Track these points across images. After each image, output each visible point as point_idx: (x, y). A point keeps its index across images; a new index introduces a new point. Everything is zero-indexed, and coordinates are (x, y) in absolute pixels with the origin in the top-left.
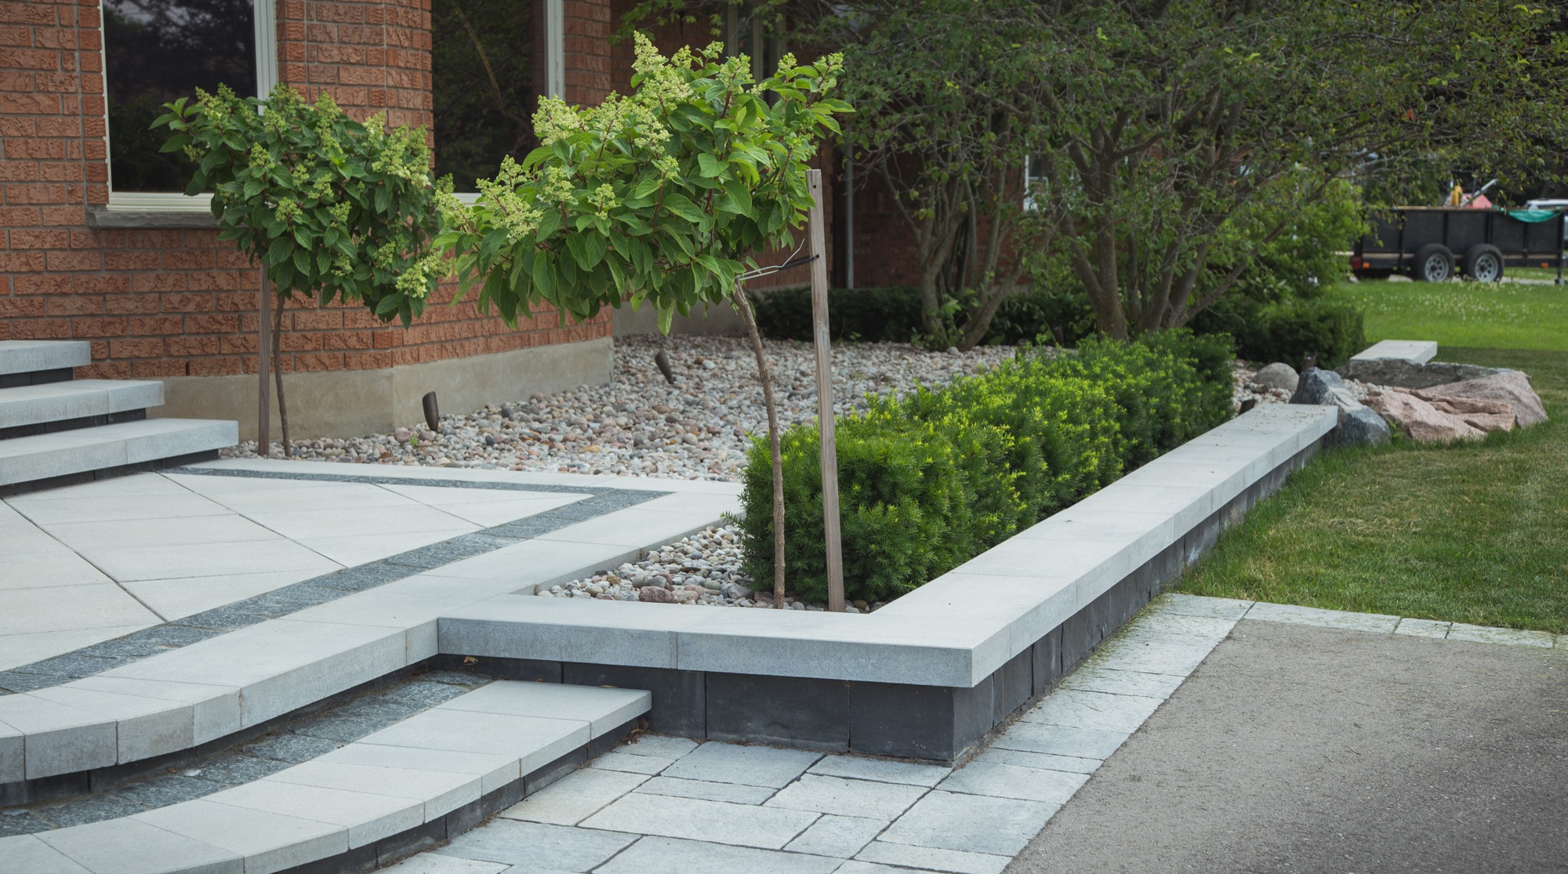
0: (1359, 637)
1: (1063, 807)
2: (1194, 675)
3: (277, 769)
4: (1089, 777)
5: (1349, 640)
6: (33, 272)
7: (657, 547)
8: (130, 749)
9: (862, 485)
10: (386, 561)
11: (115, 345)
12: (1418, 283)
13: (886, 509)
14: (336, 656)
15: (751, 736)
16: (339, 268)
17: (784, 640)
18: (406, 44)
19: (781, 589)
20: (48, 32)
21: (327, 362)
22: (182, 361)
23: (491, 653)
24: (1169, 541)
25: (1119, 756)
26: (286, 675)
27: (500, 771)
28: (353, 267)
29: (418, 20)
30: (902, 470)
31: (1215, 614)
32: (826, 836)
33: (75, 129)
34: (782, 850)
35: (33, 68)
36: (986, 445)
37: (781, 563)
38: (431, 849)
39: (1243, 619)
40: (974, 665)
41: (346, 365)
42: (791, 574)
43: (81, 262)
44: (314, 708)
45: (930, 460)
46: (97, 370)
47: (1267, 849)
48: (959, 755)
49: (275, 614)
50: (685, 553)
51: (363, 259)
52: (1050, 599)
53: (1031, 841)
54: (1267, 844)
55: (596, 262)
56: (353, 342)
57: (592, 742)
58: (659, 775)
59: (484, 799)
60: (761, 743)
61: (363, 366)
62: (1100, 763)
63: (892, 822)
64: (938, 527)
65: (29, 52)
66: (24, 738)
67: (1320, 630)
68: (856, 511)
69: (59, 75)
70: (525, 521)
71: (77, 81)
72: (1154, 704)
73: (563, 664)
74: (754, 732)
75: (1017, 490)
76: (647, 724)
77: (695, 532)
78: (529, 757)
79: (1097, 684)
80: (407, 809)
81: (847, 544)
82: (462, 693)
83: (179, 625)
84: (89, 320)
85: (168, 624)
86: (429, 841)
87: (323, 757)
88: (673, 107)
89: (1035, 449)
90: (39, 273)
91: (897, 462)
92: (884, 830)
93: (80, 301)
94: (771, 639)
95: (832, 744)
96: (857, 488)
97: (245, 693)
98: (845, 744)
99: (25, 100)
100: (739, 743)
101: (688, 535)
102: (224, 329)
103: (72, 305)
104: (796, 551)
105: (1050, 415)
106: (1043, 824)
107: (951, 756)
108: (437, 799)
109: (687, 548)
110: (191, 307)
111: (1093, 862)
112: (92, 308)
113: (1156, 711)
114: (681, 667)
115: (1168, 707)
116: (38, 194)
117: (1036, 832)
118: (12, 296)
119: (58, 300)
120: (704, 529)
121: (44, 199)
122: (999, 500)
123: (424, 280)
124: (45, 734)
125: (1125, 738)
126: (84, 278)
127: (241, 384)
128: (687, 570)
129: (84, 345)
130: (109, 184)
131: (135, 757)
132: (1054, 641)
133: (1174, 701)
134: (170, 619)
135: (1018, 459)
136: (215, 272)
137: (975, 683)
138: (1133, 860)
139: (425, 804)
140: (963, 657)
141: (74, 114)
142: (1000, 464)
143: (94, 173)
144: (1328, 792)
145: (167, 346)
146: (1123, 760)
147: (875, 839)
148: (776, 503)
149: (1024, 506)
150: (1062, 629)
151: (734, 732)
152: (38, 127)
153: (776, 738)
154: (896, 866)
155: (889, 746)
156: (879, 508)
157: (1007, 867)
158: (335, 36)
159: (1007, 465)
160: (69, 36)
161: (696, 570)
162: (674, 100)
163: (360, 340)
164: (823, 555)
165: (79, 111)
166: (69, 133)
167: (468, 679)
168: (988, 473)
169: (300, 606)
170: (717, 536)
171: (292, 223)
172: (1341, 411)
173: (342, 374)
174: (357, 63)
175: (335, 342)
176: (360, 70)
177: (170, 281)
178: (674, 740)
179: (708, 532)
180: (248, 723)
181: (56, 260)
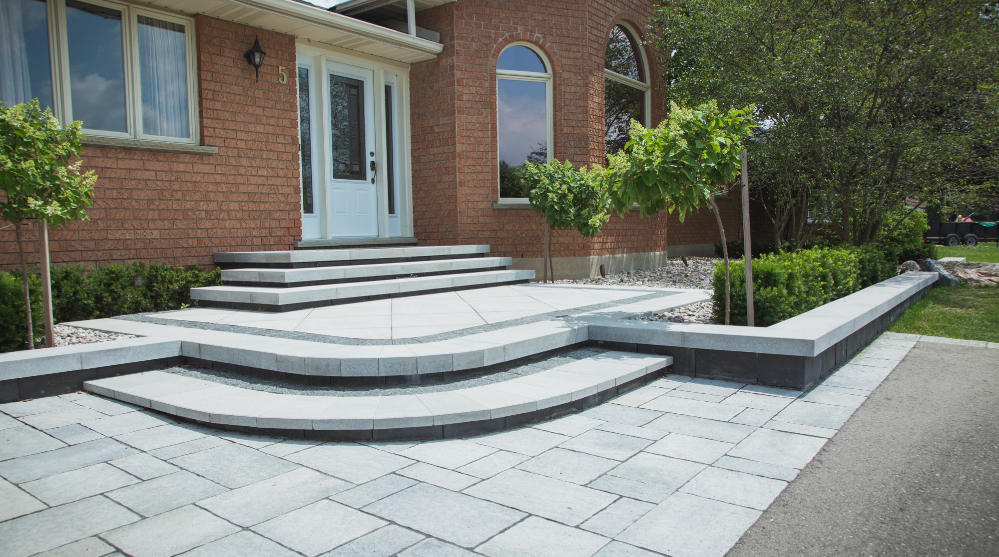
0: (972, 348)
1: (857, 410)
2: (903, 360)
3: (517, 377)
4: (866, 398)
5: (967, 349)
6: (474, 223)
7: (679, 307)
8: (458, 365)
9: (762, 281)
10: (574, 309)
11: (499, 248)
12: (947, 247)
13: (772, 289)
14: (545, 336)
15: (715, 376)
16: (569, 217)
17: (730, 336)
18: (597, 148)
19: (728, 321)
20: (481, 146)
21: (568, 254)
22: (521, 253)
23: (609, 340)
24: (886, 310)
25: (879, 389)
26: (524, 342)
27: (606, 383)
28: (574, 217)
29: (601, 140)
30: (779, 274)
31: (906, 339)
32: (747, 417)
33: (489, 177)
34: (729, 422)
35: (476, 158)
36: (812, 269)
37: (728, 310)
38: (575, 413)
39: (918, 341)
40: (815, 347)
41: (574, 255)
42: (732, 315)
43: (489, 220)
44: (537, 357)
45: (790, 271)
46: (491, 254)
47: (962, 431)
48: (807, 386)
49: (528, 323)
50: (690, 310)
51: (578, 215)
52: (844, 325)
53: (845, 423)
54: (962, 429)
55: (653, 183)
56: (577, 248)
57: (647, 375)
58: (675, 389)
59: (599, 394)
60: (719, 379)
61: (580, 256)
62: (870, 393)
63: (779, 412)
64: (793, 299)
65: (475, 153)
66: (417, 358)
67: (953, 346)
68: (759, 290)
69: (484, 160)
70: (629, 299)
71: (490, 162)
72: (889, 371)
73: (637, 344)
74: (716, 374)
75: (823, 289)
76: (671, 370)
77: (693, 303)
78: (619, 378)
79: (862, 362)
80: (564, 395)
81: (756, 303)
82: (596, 354)
83: (492, 325)
84: (491, 239)
85: (488, 324)
86: (574, 409)
87: (536, 374)
88: (685, 122)
89: (830, 274)
90: (476, 224)
91: (777, 271)
92: (775, 416)
93: (489, 233)
94: (724, 335)
95: (750, 380)
96: (760, 281)
97: (506, 347)
98: (756, 380)
99: (473, 168)
100: (710, 379)
101: (691, 304)
102: (534, 243)
103: (486, 234)
104: (734, 306)
105: (835, 262)
106: (849, 417)
107: (803, 387)
108: (577, 392)
109: (690, 308)
110: (524, 235)
111: (877, 434)
112: (492, 235)
113: (891, 373)
114: (686, 346)
115: (895, 372)
116: (476, 198)
117: (847, 419)
118: (468, 231)
119: (482, 233)
120: (697, 302)
121: (478, 200)
122: (816, 292)
123: (598, 221)
124: (425, 357)
125: (880, 383)
126: (490, 225)
127: (539, 261)
128: (690, 315)
129: (488, 246)
130: (499, 195)
131: (460, 369)
132: (844, 344)
133: (898, 369)
134: (489, 323)
135: (824, 277)
136: (532, 224)
137: (816, 355)
138: (897, 433)
139: (571, 393)
140: (811, 344)
141: (488, 172)
142: (816, 278)
143: (494, 191)
144: (982, 408)
145: (516, 248)
146: (881, 391)
147: (771, 419)
148: (726, 285)
149: (825, 296)
150: (847, 338)
151: (708, 374)
152: (477, 177)
153: (726, 377)
154: (782, 431)
155: (775, 382)
156: (769, 289)
157: (836, 434)
158: (573, 145)
159: (820, 279)
160: (487, 147)
161: (693, 315)
162: (686, 120)
163: (579, 247)
164: (745, 308)
165: (490, 171)
166: (486, 178)
167: (599, 350)
168: (812, 281)
169: (538, 321)
170: (702, 305)
171: (553, 201)
172: (940, 274)
173: (573, 258)
174: (580, 154)
175: (571, 247)
176: (581, 156)
177: (517, 227)
178: (682, 376)
179: (699, 304)
180: (507, 359)
181: (481, 219)
